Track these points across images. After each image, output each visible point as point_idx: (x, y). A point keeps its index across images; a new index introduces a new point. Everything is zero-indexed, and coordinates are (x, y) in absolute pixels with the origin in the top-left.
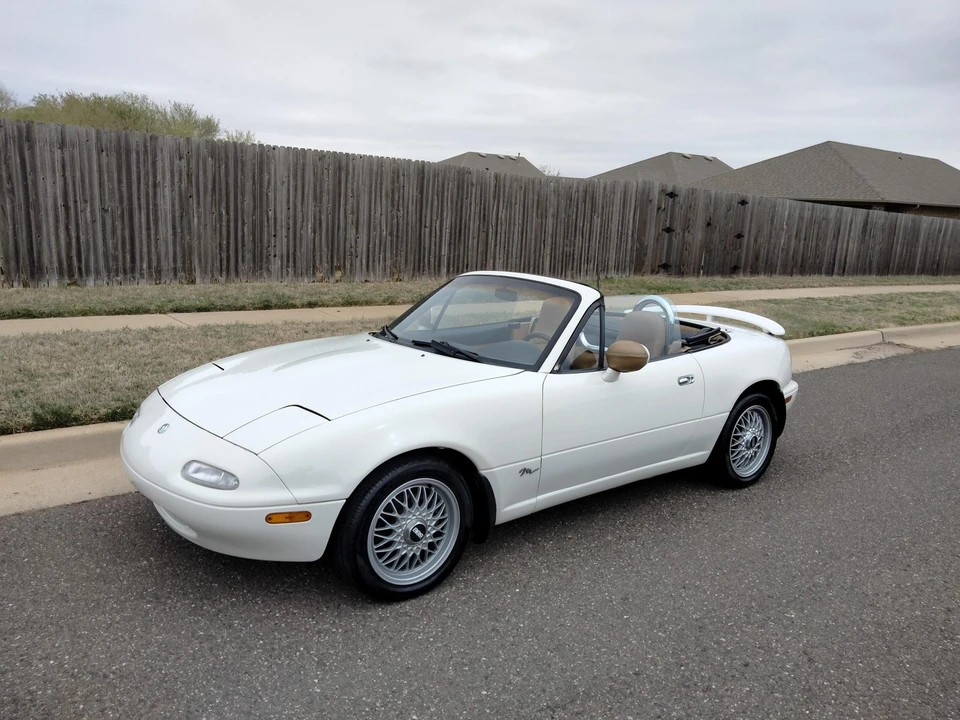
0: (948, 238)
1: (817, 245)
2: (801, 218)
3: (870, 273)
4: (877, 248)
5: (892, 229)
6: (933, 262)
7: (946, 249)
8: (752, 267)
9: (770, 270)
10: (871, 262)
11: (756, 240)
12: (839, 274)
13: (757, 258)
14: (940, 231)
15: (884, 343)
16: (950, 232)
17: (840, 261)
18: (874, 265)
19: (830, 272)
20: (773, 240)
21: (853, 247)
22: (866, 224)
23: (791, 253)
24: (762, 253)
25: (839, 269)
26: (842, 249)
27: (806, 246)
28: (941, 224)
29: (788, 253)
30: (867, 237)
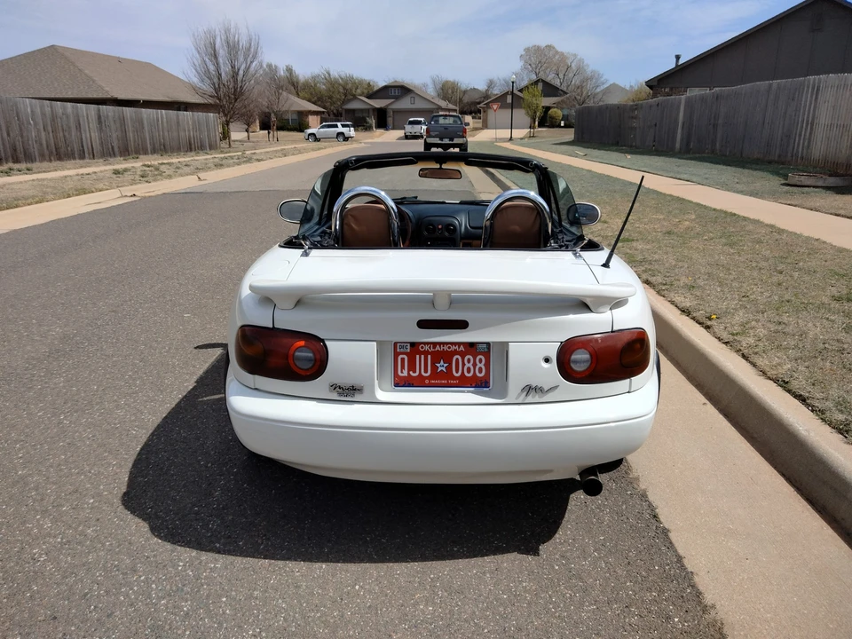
0: (165, 125)
1: (64, 136)
2: (43, 114)
3: (115, 155)
4: (114, 135)
5: (123, 120)
6: (160, 145)
7: (166, 134)
8: (13, 158)
9: (29, 158)
10: (113, 147)
11: (8, 135)
12: (90, 159)
13: (15, 150)
14: (158, 121)
15: (122, 196)
16: (165, 120)
17: (88, 148)
18: (116, 149)
19: (82, 157)
20: (25, 134)
21: (95, 135)
22: (99, 117)
23: (44, 143)
24: (18, 147)
25: (89, 154)
26: (86, 138)
27: (55, 138)
28: (157, 114)
29: (41, 144)
30: (104, 128)
